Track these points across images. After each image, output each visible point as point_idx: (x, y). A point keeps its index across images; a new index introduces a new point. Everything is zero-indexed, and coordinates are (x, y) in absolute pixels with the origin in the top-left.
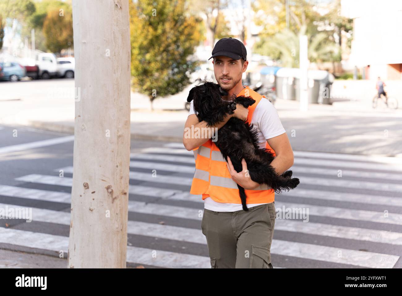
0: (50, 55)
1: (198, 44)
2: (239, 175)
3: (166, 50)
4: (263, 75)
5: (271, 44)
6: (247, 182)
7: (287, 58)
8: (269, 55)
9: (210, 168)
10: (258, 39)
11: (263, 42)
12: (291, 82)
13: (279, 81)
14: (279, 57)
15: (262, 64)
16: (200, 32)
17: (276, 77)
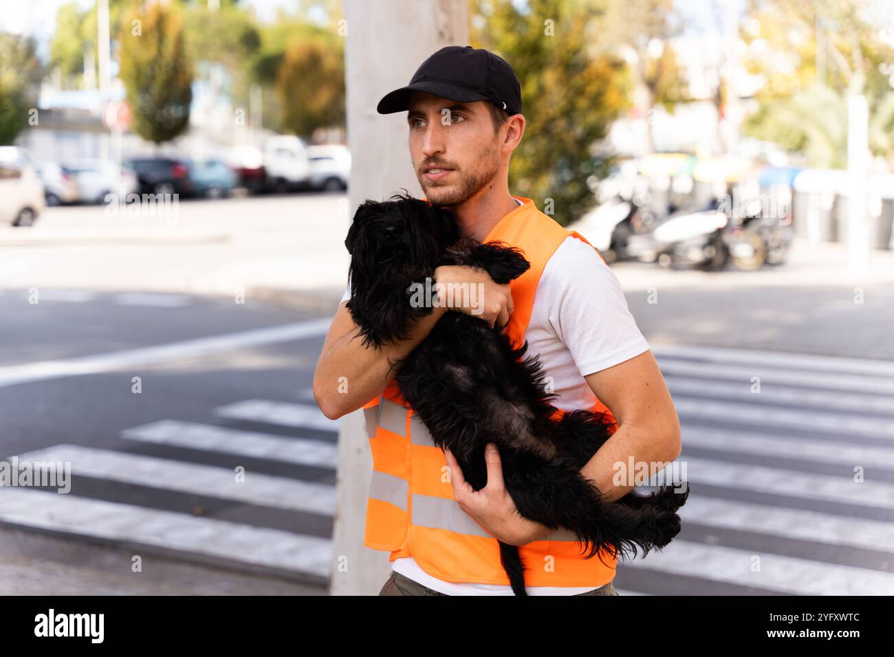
0: (292, 142)
1: (615, 116)
2: (479, 500)
3: (546, 131)
4: (764, 187)
5: (782, 117)
6: (503, 520)
7: (819, 147)
8: (777, 139)
9: (410, 471)
10: (753, 108)
11: (764, 112)
12: (828, 205)
13: (800, 203)
14: (799, 146)
15: (761, 161)
16: (622, 92)
17: (794, 193)
